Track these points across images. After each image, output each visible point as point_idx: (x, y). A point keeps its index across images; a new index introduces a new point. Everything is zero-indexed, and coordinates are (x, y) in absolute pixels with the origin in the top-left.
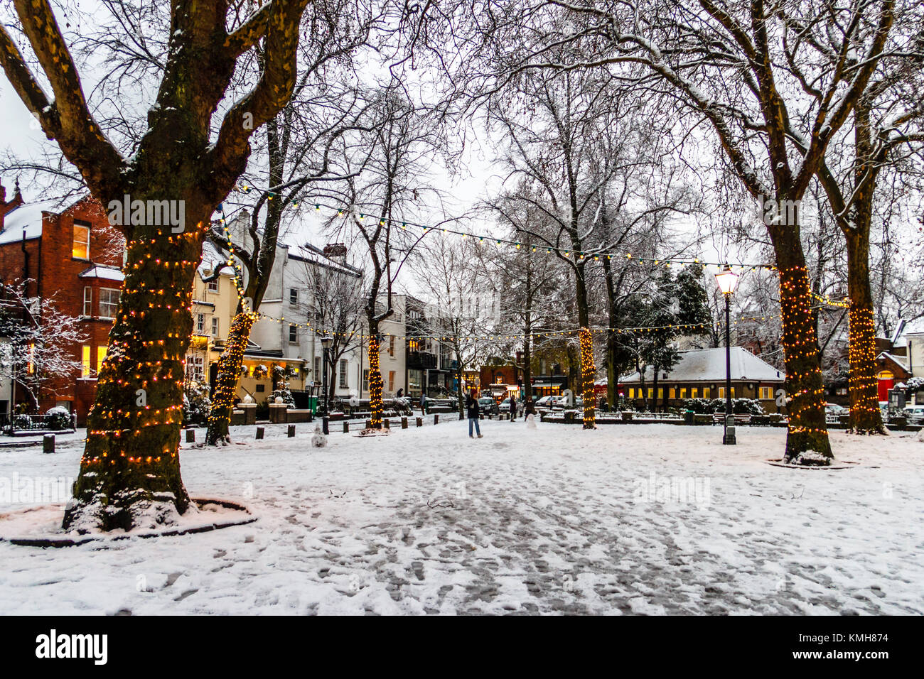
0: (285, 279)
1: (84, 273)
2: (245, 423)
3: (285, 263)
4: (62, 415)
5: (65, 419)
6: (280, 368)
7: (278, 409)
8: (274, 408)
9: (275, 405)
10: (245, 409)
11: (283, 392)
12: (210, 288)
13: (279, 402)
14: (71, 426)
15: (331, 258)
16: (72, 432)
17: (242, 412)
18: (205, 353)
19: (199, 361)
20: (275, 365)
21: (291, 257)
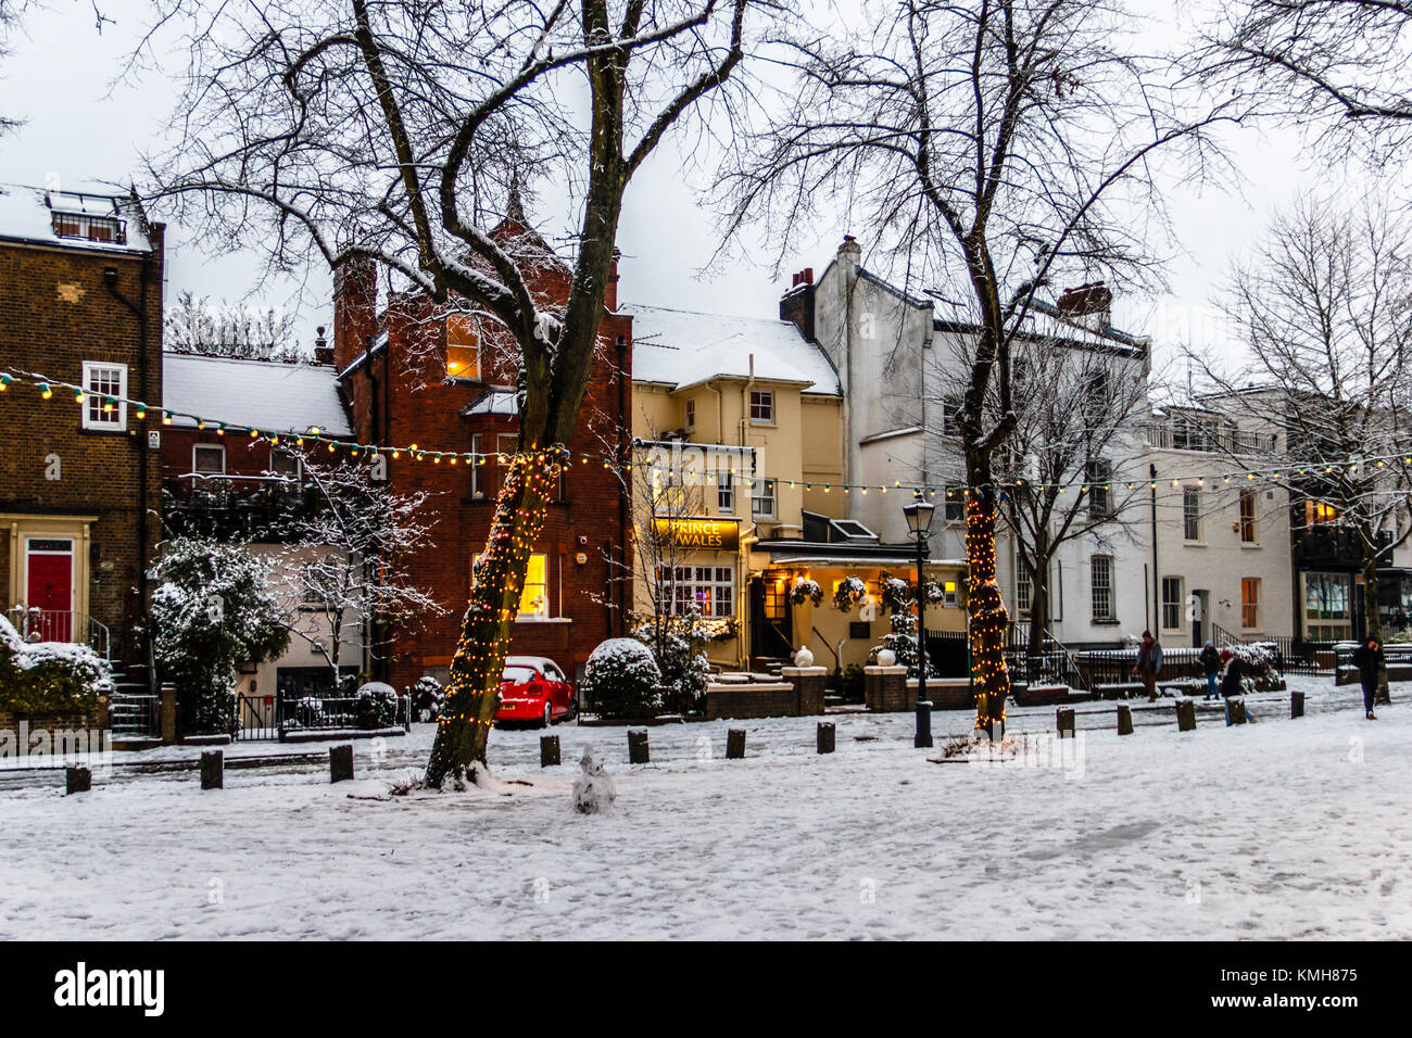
0: (928, 380)
1: (470, 408)
2: (798, 712)
3: (927, 343)
4: (381, 697)
5: (387, 705)
6: (898, 583)
7: (884, 680)
8: (873, 677)
9: (875, 669)
10: (798, 680)
11: (903, 640)
12: (754, 414)
13: (886, 661)
14: (401, 720)
15: (1075, 320)
16: (402, 734)
17: (789, 686)
18: (737, 557)
19: (723, 574)
20: (885, 575)
21: (941, 326)
